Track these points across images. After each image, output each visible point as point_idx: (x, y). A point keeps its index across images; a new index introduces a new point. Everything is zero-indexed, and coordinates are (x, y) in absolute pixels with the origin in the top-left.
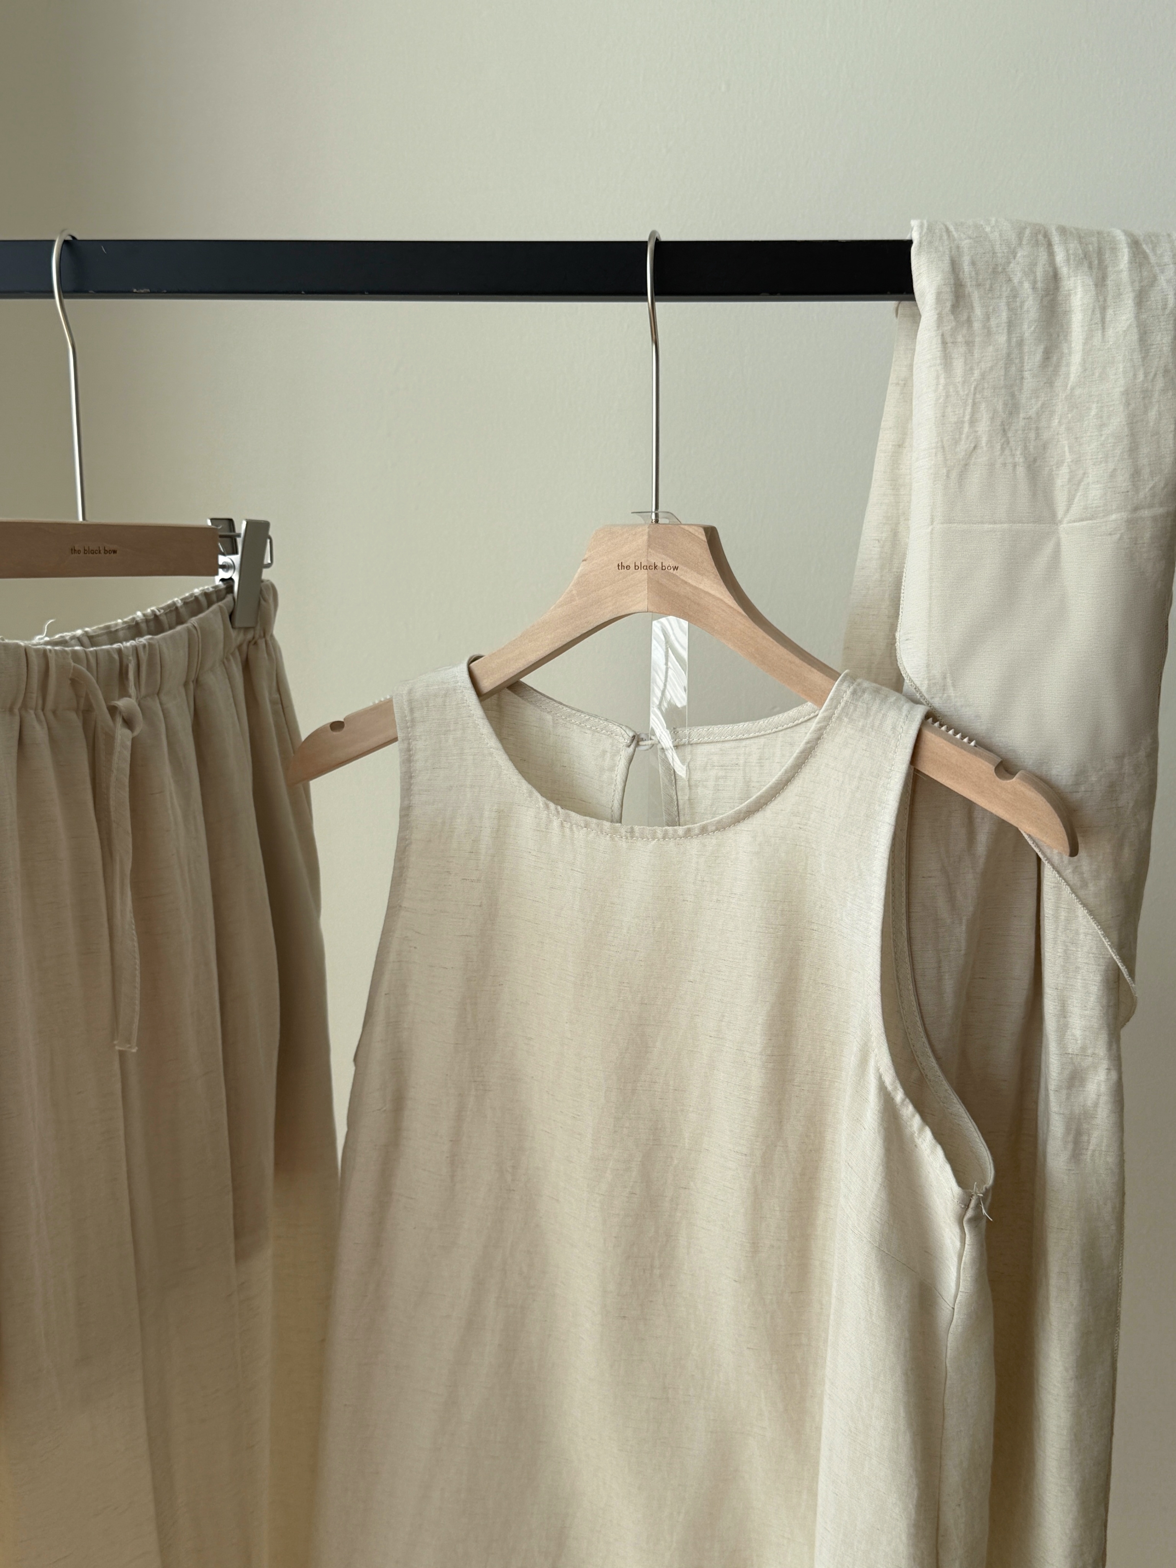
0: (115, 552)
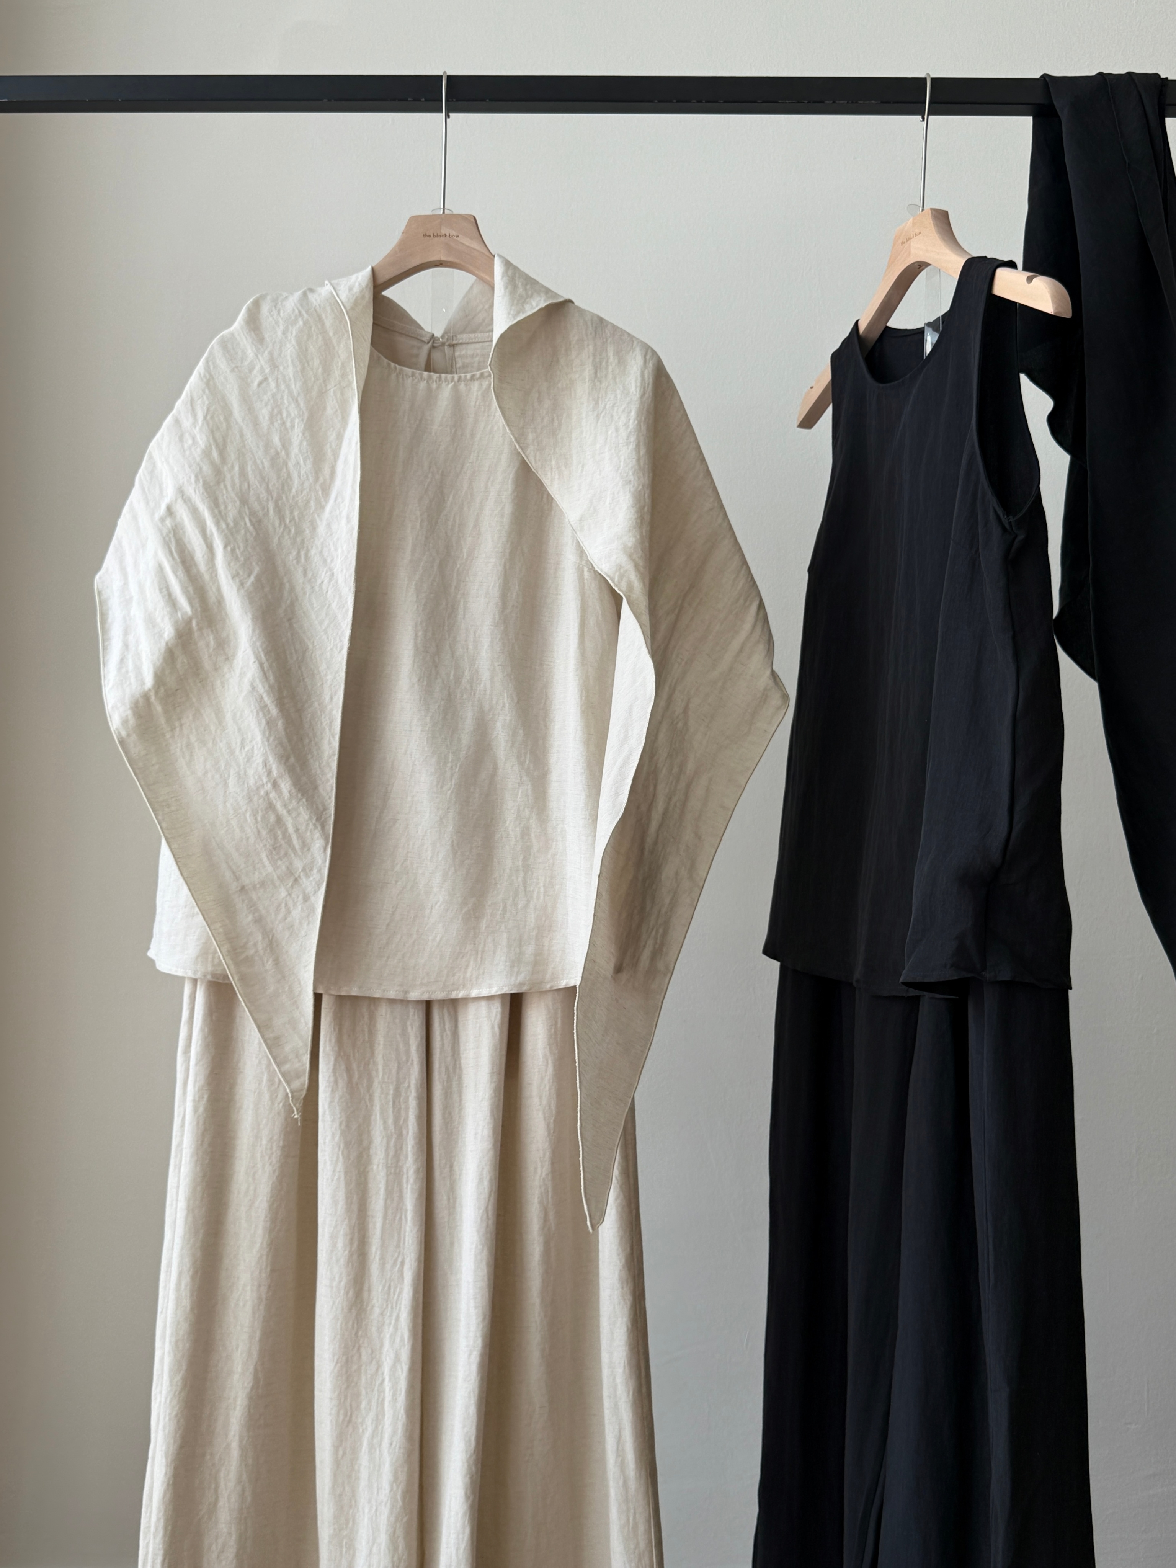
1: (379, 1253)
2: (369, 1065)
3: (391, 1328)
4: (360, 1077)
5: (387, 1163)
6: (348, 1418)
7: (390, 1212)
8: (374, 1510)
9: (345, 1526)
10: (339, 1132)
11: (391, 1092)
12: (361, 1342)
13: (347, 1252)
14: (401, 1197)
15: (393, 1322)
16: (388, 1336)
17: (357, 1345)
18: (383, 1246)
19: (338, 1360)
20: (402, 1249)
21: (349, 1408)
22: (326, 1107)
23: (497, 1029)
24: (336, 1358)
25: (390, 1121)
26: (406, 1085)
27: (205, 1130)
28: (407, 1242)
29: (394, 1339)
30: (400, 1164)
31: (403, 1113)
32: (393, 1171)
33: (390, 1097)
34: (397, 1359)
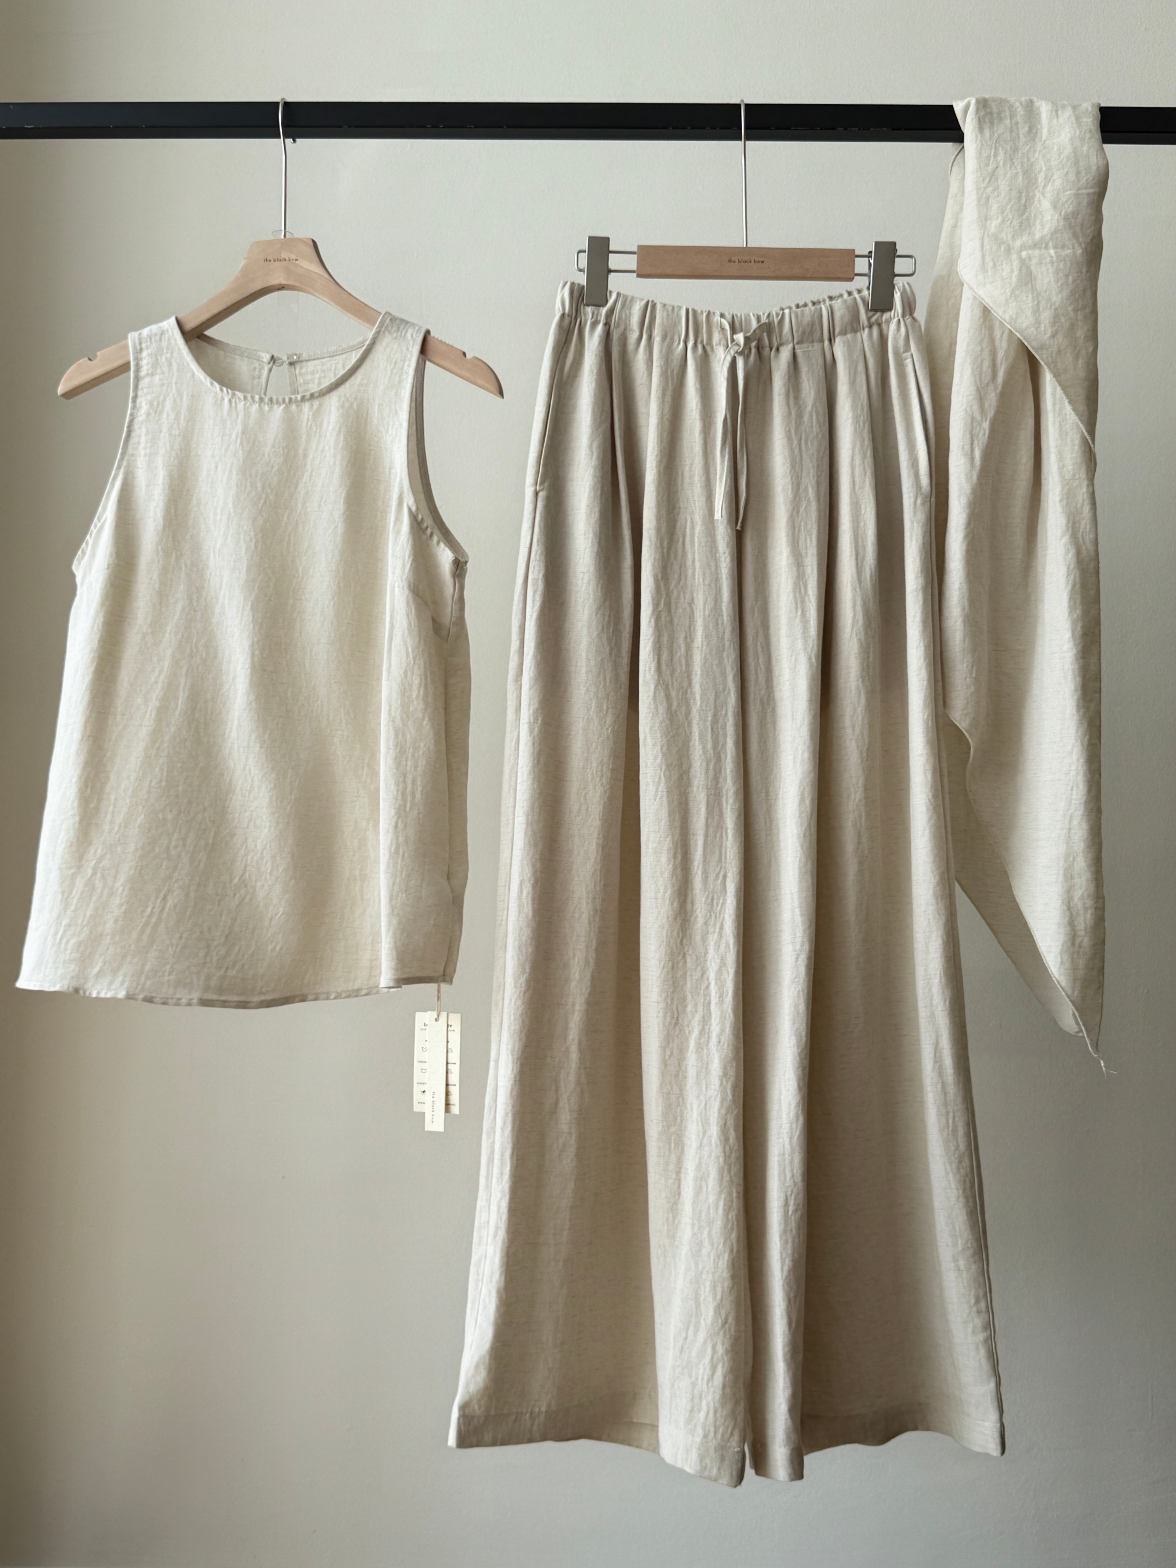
0: (763, 262)
1: (701, 867)
2: (686, 694)
3: (716, 936)
4: (678, 705)
5: (707, 785)
6: (674, 1021)
7: (711, 830)
8: (703, 1104)
9: (673, 1123)
10: (660, 755)
11: (710, 719)
12: (686, 950)
13: (671, 866)
14: (721, 815)
15: (717, 930)
16: (712, 943)
17: (682, 952)
18: (705, 861)
19: (664, 965)
20: (723, 864)
21: (675, 1011)
22: (647, 731)
23: (814, 660)
24: (662, 964)
25: (709, 745)
26: (723, 712)
27: (540, 750)
28: (728, 858)
29: (719, 946)
30: (720, 785)
31: (721, 739)
32: (713, 793)
33: (709, 724)
34: (723, 963)
